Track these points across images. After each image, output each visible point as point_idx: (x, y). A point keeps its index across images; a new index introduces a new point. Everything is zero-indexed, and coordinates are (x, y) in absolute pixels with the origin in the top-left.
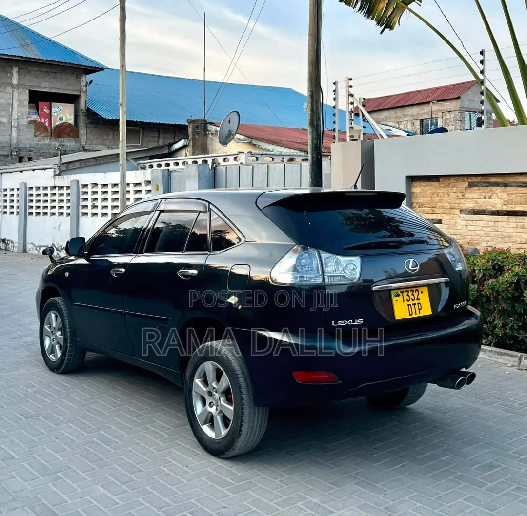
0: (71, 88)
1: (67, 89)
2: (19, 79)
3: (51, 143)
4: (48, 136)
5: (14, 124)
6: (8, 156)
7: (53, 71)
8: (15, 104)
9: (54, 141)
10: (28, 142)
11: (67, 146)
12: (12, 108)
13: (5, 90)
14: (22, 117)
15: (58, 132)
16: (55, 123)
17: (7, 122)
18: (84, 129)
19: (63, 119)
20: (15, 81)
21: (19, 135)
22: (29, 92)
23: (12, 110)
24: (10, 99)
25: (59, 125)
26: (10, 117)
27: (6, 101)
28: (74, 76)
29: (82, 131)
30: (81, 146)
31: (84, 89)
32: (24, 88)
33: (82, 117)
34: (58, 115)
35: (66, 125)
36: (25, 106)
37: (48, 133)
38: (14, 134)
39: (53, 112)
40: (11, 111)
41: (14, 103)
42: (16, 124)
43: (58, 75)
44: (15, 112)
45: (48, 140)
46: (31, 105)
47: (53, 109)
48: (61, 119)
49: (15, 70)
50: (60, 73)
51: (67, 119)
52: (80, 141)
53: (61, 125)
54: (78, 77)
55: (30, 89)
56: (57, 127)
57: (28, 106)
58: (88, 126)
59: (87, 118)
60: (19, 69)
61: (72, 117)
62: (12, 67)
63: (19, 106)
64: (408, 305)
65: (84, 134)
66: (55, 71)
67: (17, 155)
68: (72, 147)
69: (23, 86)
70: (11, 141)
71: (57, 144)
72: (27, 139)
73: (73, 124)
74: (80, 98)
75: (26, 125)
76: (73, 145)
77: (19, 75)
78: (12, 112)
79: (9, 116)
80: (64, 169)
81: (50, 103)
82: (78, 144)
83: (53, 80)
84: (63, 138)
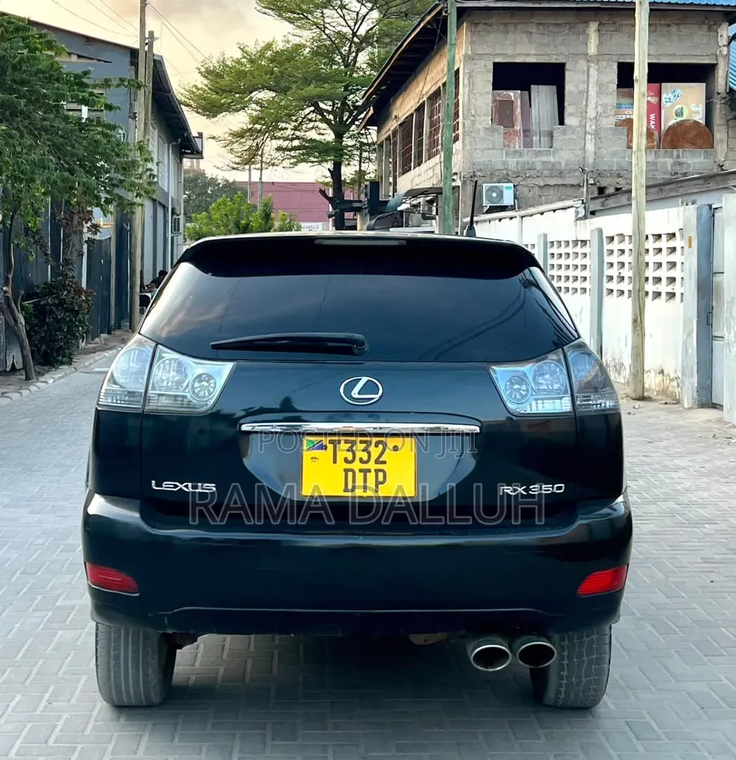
0: (698, 52)
1: (690, 55)
2: (600, 43)
3: (659, 160)
4: (653, 147)
5: (591, 128)
6: (580, 186)
7: (662, 22)
8: (593, 92)
9: (664, 157)
10: (615, 160)
11: (689, 165)
12: (587, 99)
13: (575, 66)
14: (605, 115)
15: (672, 138)
16: (666, 121)
17: (578, 124)
18: (723, 129)
19: (682, 114)
20: (592, 49)
21: (599, 148)
22: (618, 67)
23: (587, 103)
24: (584, 82)
25: (674, 124)
26: (582, 117)
27: (577, 86)
28: (706, 27)
29: (720, 134)
30: (716, 165)
31: (725, 51)
32: (608, 60)
33: (718, 106)
34: (672, 107)
35: (688, 124)
36: (611, 94)
37: (653, 142)
38: (590, 147)
39: (663, 100)
40: (584, 103)
41: (590, 89)
42: (594, 127)
43: (674, 29)
44: (591, 106)
45: (653, 155)
46: (621, 90)
47: (664, 96)
48: (679, 113)
49: (593, 27)
50: (677, 24)
51: (691, 112)
52: (715, 155)
53: (680, 124)
54: (713, 29)
55: (621, 61)
56: (670, 128)
57: (616, 93)
58: (731, 123)
59: (729, 108)
60: (599, 25)
61: (701, 109)
62: (586, 22)
63: (599, 93)
64: (346, 471)
65: (721, 141)
66: (667, 22)
67: (595, 184)
68: (698, 167)
69: (606, 57)
70: (584, 158)
71: (669, 161)
72: (615, 154)
73: (703, 122)
74: (716, 68)
75: (611, 129)
76: (701, 163)
77: (600, 36)
78: (587, 105)
79: (582, 113)
80: (598, 208)
81: (659, 84)
82: (712, 161)
83: (663, 40)
84: (681, 150)
